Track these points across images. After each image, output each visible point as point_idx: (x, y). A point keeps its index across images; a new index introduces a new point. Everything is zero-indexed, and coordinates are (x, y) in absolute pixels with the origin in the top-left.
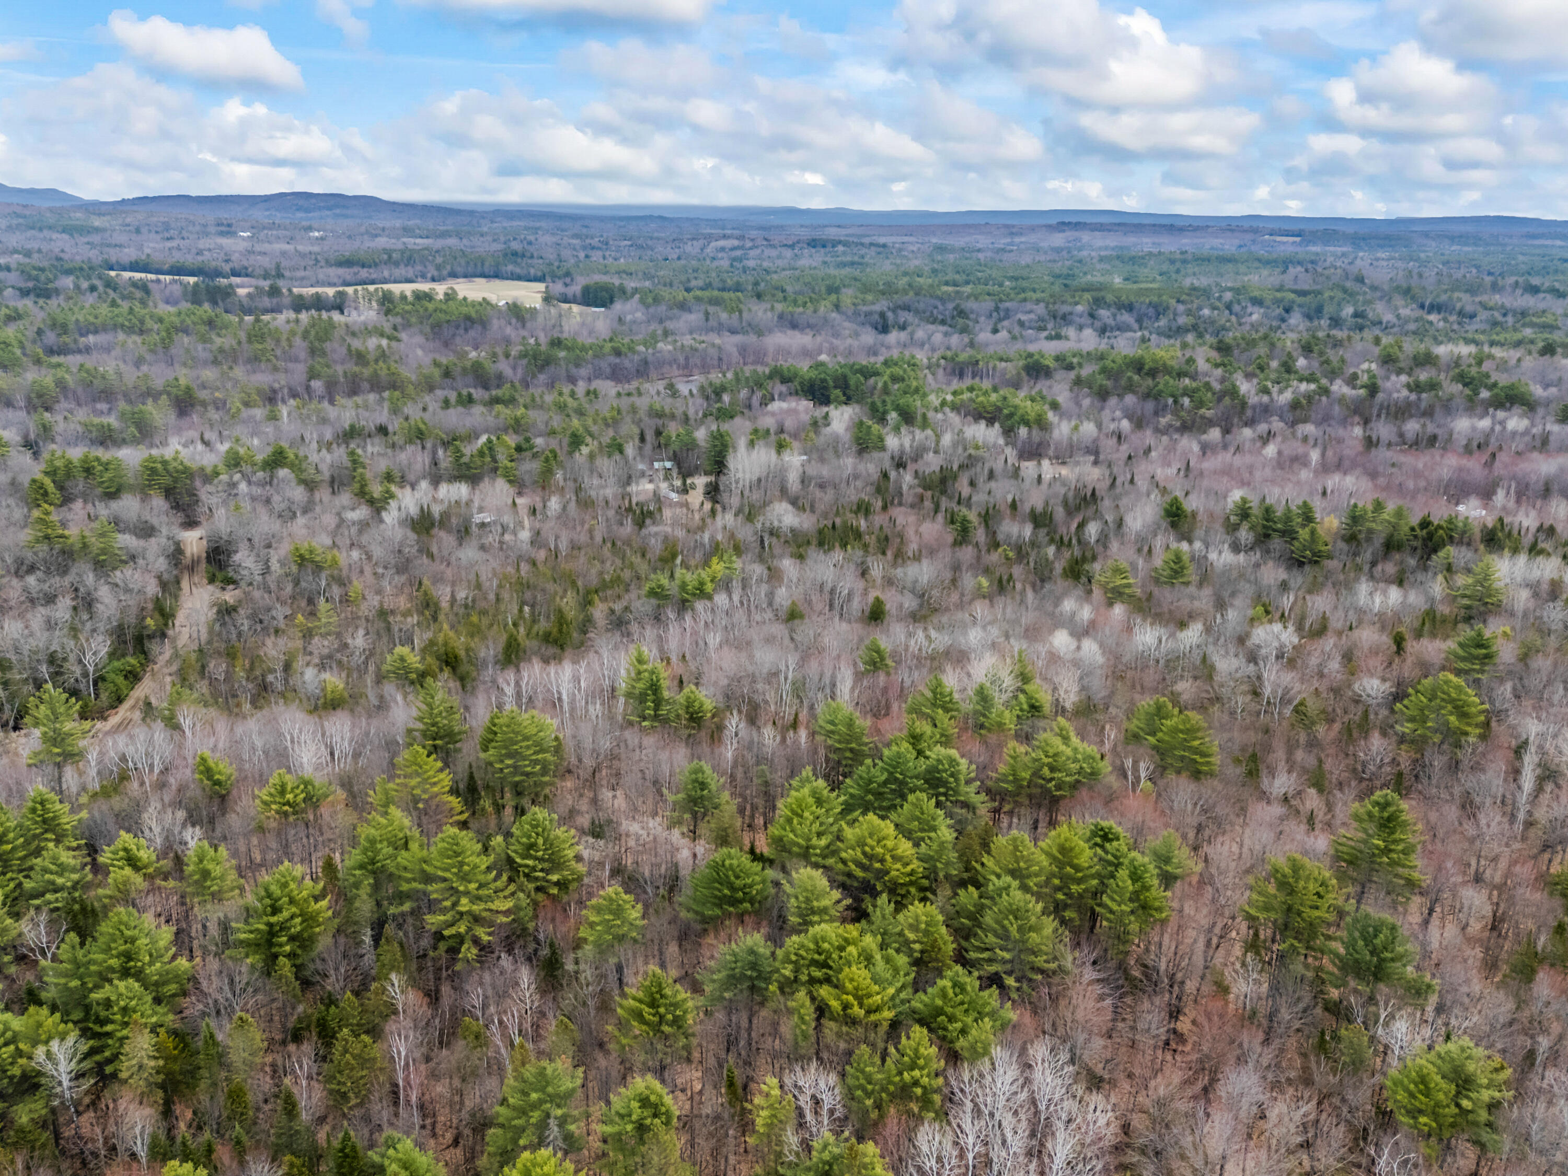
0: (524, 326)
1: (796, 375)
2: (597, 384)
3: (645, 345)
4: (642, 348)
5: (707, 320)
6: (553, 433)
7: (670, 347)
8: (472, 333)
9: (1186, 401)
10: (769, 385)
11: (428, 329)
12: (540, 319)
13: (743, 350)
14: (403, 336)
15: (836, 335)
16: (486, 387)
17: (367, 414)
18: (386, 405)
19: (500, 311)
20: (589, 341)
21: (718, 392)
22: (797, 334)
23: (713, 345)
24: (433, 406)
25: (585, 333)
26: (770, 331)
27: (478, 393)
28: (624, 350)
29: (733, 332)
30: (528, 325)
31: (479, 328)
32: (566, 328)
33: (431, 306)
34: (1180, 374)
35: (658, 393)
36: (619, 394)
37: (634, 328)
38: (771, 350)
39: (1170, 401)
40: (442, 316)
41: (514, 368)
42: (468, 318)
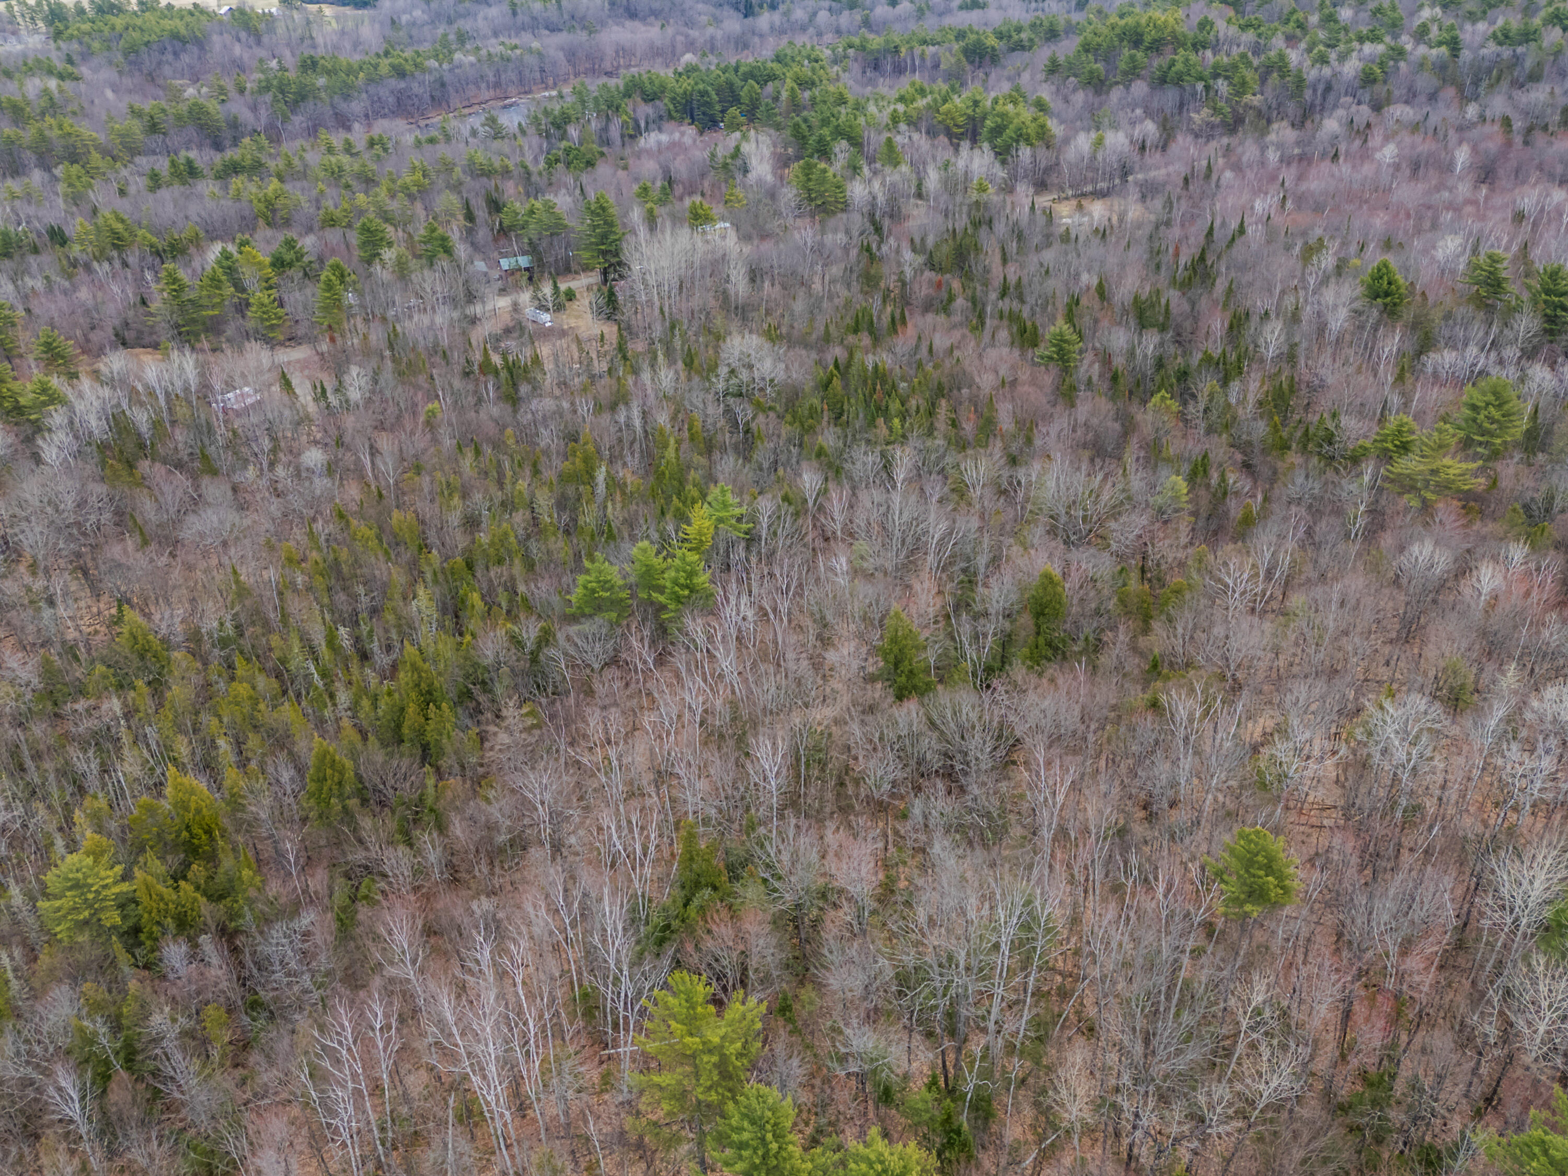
0: (259, 42)
1: (663, 88)
2: (381, 127)
3: (436, 57)
4: (433, 63)
5: (514, 13)
6: (331, 222)
7: (472, 59)
8: (186, 58)
9: (1222, 86)
10: (628, 105)
11: (120, 58)
12: (281, 29)
13: (571, 55)
14: (85, 70)
15: (690, 23)
16: (218, 146)
17: (31, 210)
18: (61, 188)
19: (221, 22)
20: (356, 59)
21: (560, 123)
22: (637, 24)
23: (530, 50)
24: (138, 184)
25: (348, 46)
26: (603, 24)
27: (201, 157)
28: (409, 68)
29: (553, 29)
30: (265, 39)
31: (195, 50)
32: (320, 40)
33: (119, 22)
34: (1198, 46)
35: (474, 133)
36: (418, 144)
37: (414, 32)
38: (610, 52)
39: (1200, 86)
40: (136, 35)
41: (254, 108)
42: (175, 36)
